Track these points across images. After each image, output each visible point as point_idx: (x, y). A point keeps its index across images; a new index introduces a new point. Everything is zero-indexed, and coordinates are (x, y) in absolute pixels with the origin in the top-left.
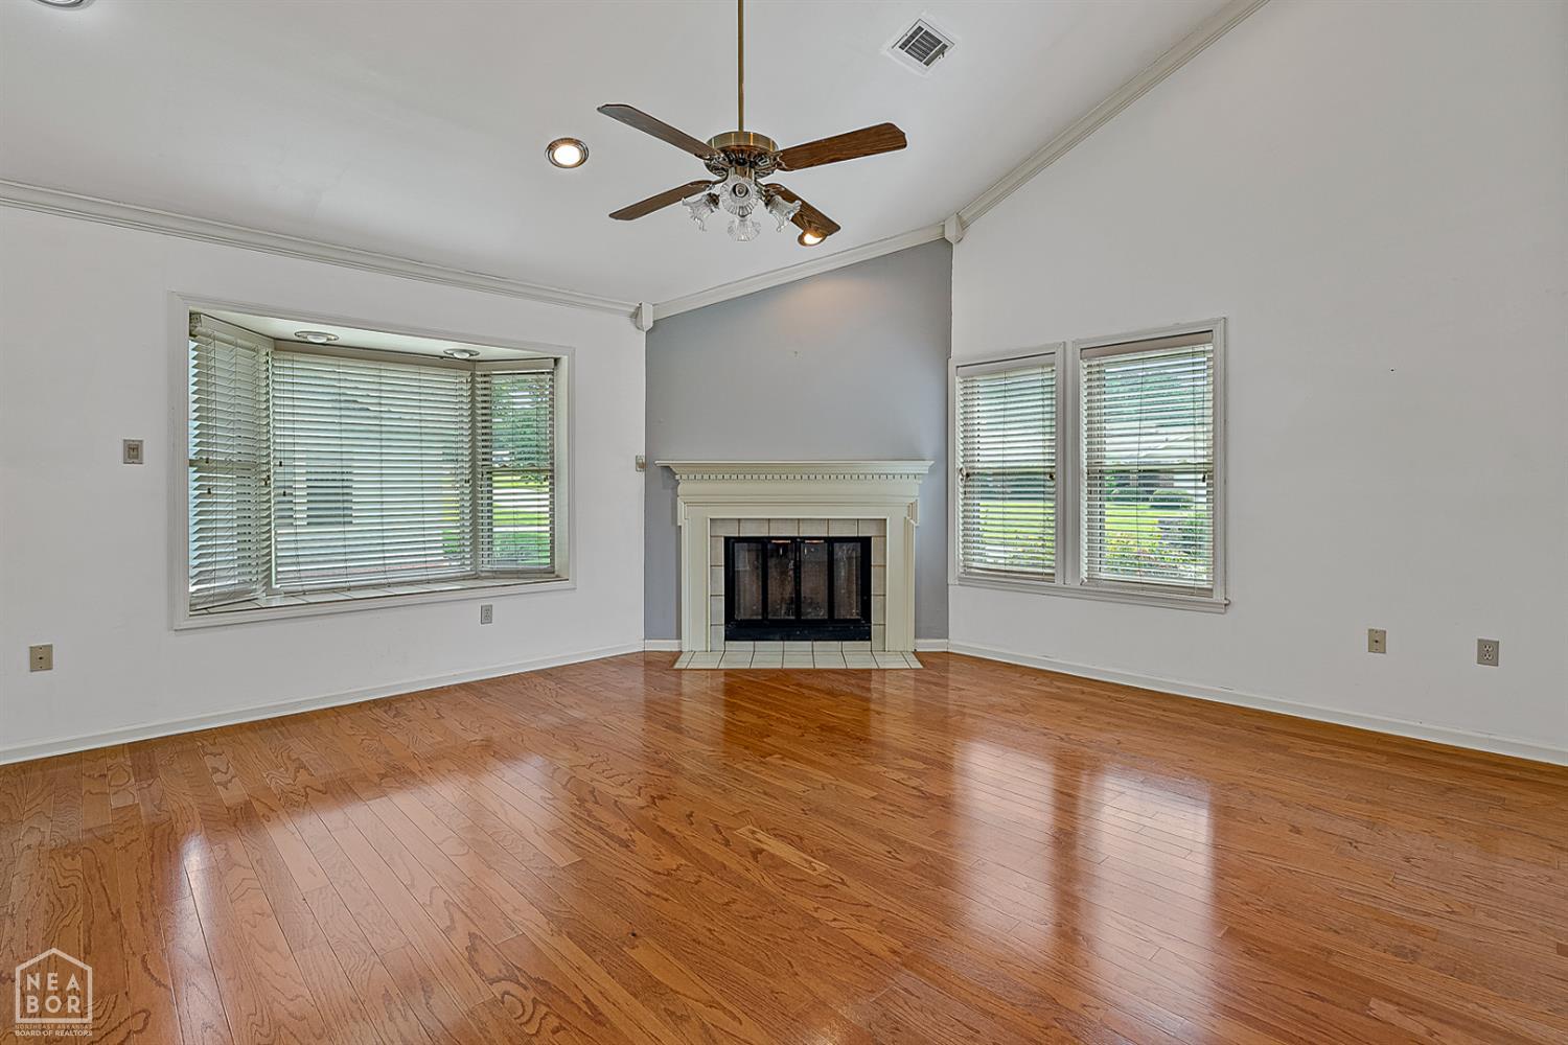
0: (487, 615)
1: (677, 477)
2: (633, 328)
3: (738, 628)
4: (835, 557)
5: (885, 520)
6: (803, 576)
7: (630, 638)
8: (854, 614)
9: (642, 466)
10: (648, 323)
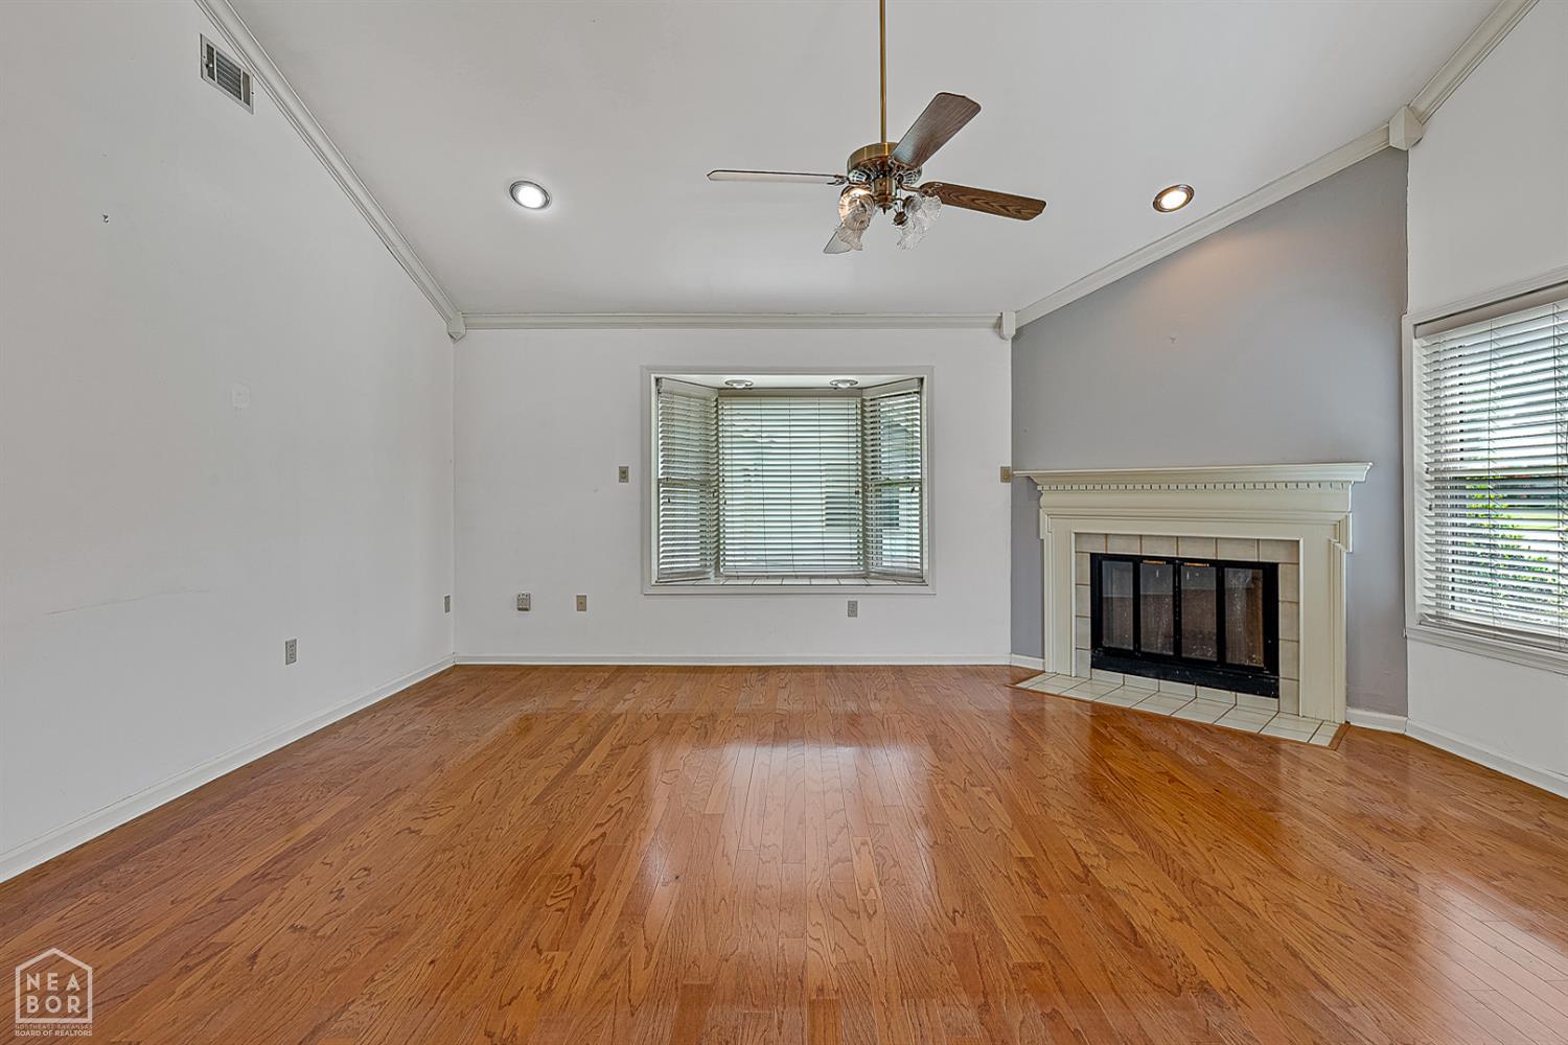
0: (853, 610)
1: (1039, 488)
2: (998, 339)
3: (1106, 656)
4: (1227, 586)
5: (1298, 541)
6: (1183, 604)
7: (997, 651)
8: (1258, 660)
9: (1006, 475)
10: (1010, 329)
